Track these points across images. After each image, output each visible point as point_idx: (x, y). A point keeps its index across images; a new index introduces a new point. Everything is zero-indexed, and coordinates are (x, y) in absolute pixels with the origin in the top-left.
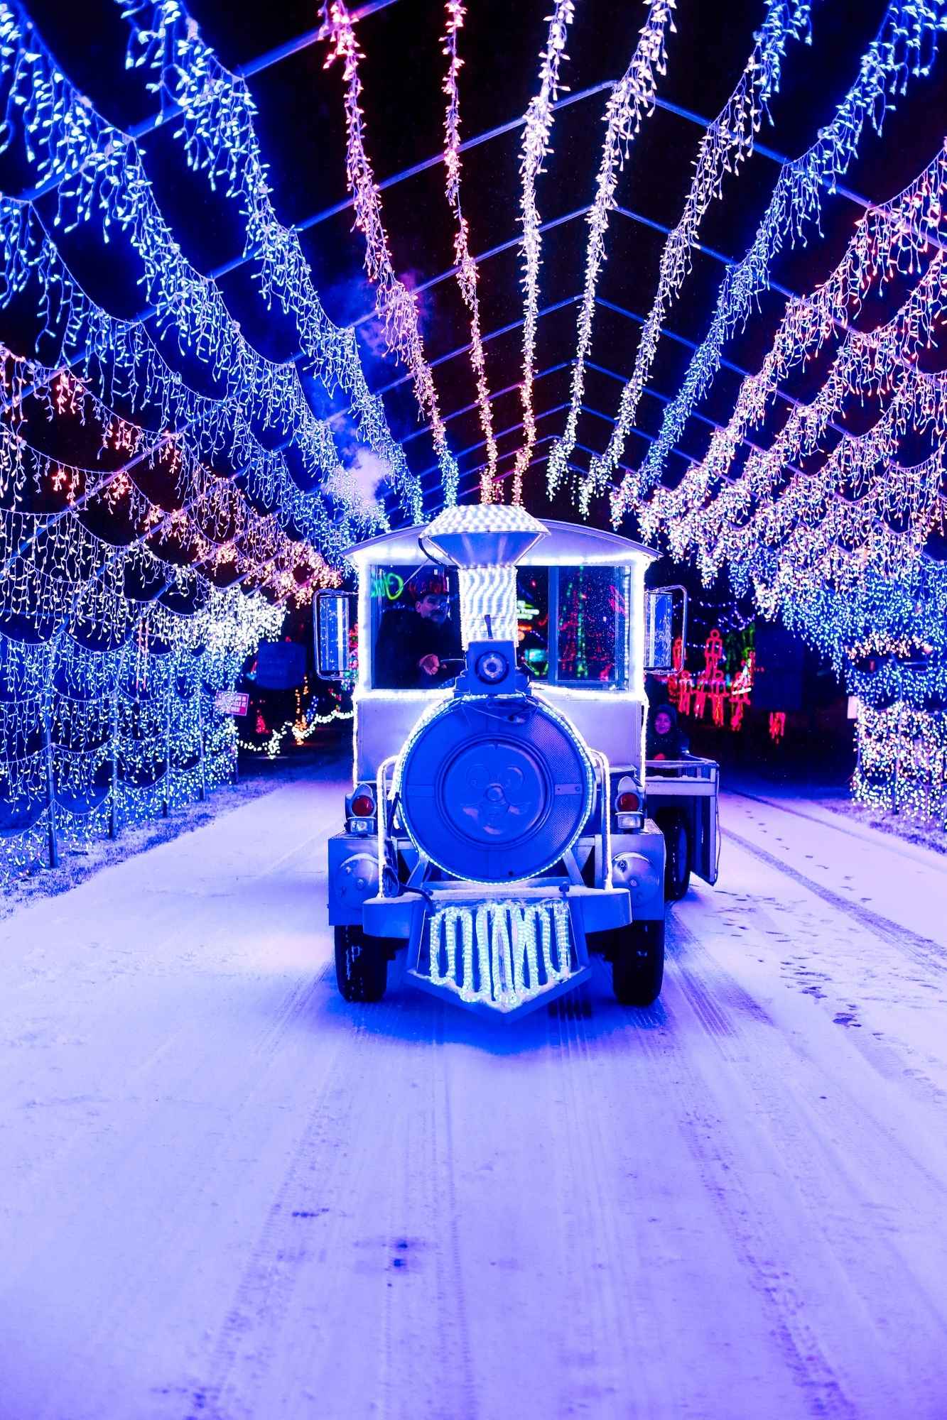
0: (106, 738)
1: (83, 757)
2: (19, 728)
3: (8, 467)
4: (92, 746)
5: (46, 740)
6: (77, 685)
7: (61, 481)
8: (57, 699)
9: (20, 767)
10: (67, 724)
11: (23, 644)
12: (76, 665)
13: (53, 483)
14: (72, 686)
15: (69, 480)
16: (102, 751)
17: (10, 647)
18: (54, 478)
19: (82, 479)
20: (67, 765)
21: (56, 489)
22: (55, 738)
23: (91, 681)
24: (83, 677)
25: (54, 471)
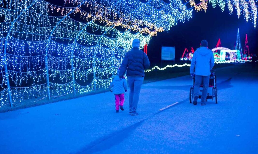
0: (91, 67)
1: (84, 71)
2: (63, 63)
3: (44, 8)
4: (86, 69)
5: (72, 67)
6: (80, 54)
7: (59, 10)
8: (75, 58)
9: (64, 72)
10: (78, 63)
11: (62, 45)
12: (80, 50)
13: (57, 11)
14: (79, 55)
15: (61, 9)
16: (90, 70)
17: (58, 45)
18: (57, 9)
19: (65, 9)
20: (78, 73)
21: (58, 12)
22: (75, 66)
23: (84, 53)
24: (82, 53)
25: (57, 8)
